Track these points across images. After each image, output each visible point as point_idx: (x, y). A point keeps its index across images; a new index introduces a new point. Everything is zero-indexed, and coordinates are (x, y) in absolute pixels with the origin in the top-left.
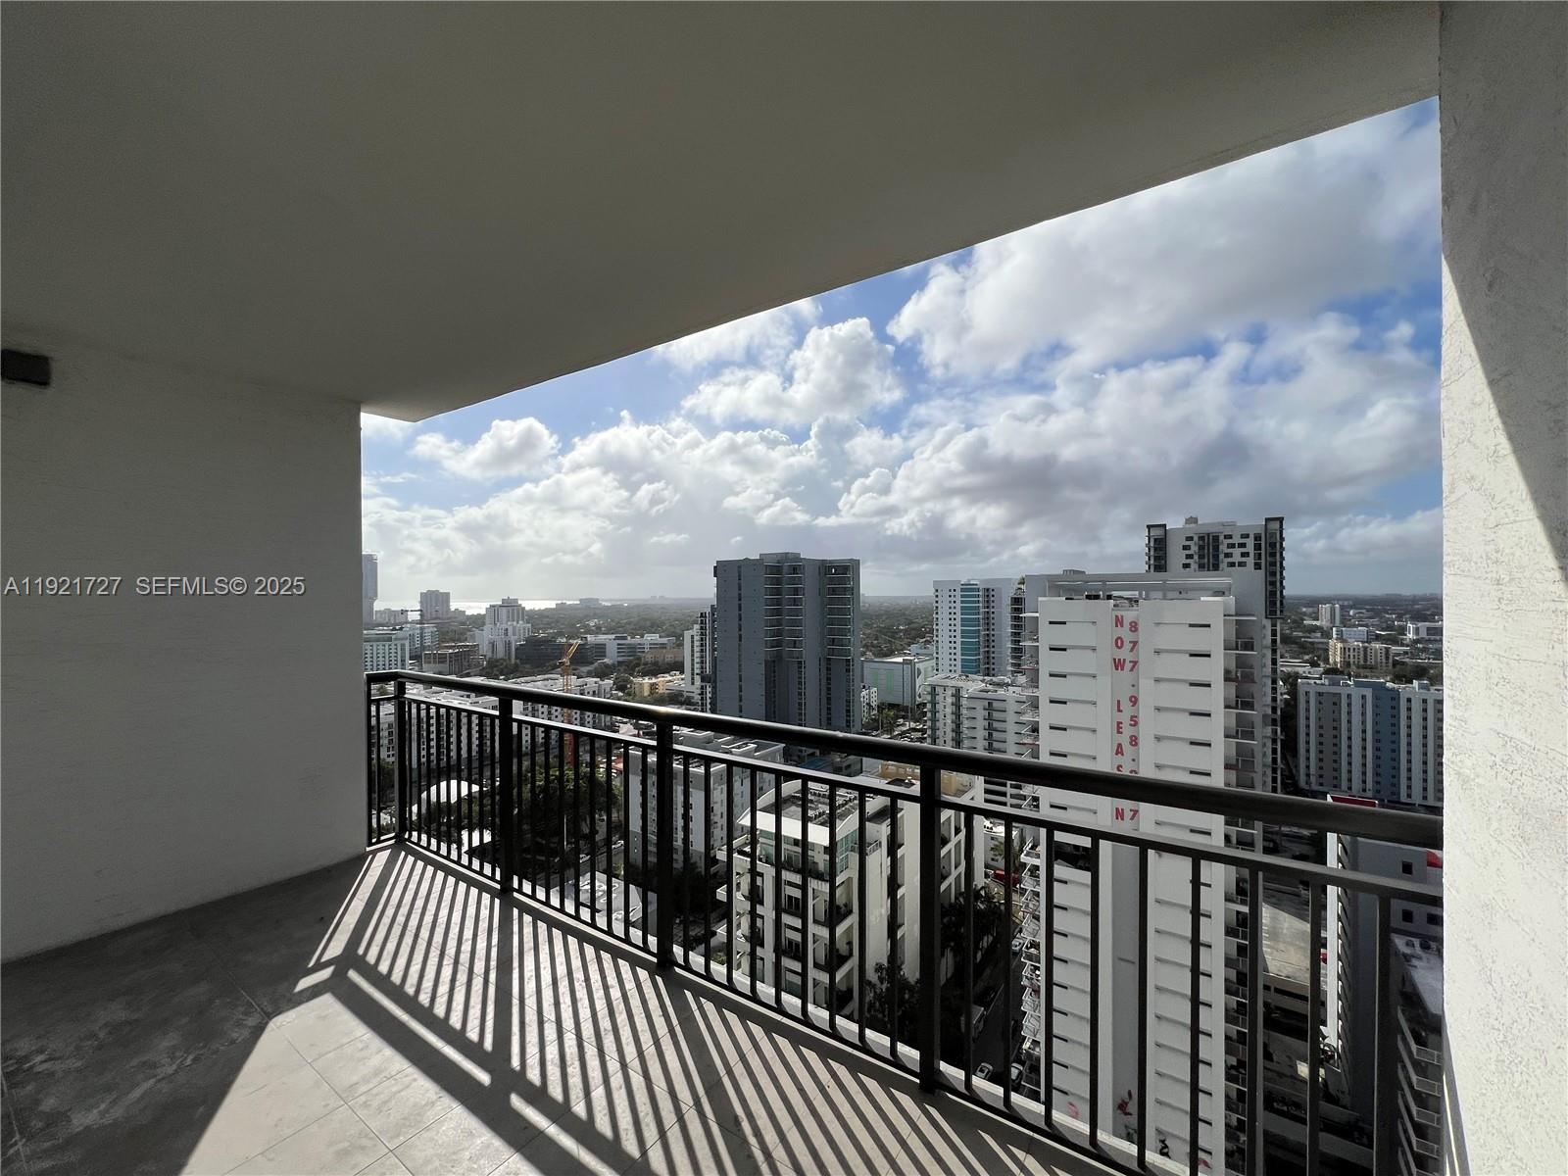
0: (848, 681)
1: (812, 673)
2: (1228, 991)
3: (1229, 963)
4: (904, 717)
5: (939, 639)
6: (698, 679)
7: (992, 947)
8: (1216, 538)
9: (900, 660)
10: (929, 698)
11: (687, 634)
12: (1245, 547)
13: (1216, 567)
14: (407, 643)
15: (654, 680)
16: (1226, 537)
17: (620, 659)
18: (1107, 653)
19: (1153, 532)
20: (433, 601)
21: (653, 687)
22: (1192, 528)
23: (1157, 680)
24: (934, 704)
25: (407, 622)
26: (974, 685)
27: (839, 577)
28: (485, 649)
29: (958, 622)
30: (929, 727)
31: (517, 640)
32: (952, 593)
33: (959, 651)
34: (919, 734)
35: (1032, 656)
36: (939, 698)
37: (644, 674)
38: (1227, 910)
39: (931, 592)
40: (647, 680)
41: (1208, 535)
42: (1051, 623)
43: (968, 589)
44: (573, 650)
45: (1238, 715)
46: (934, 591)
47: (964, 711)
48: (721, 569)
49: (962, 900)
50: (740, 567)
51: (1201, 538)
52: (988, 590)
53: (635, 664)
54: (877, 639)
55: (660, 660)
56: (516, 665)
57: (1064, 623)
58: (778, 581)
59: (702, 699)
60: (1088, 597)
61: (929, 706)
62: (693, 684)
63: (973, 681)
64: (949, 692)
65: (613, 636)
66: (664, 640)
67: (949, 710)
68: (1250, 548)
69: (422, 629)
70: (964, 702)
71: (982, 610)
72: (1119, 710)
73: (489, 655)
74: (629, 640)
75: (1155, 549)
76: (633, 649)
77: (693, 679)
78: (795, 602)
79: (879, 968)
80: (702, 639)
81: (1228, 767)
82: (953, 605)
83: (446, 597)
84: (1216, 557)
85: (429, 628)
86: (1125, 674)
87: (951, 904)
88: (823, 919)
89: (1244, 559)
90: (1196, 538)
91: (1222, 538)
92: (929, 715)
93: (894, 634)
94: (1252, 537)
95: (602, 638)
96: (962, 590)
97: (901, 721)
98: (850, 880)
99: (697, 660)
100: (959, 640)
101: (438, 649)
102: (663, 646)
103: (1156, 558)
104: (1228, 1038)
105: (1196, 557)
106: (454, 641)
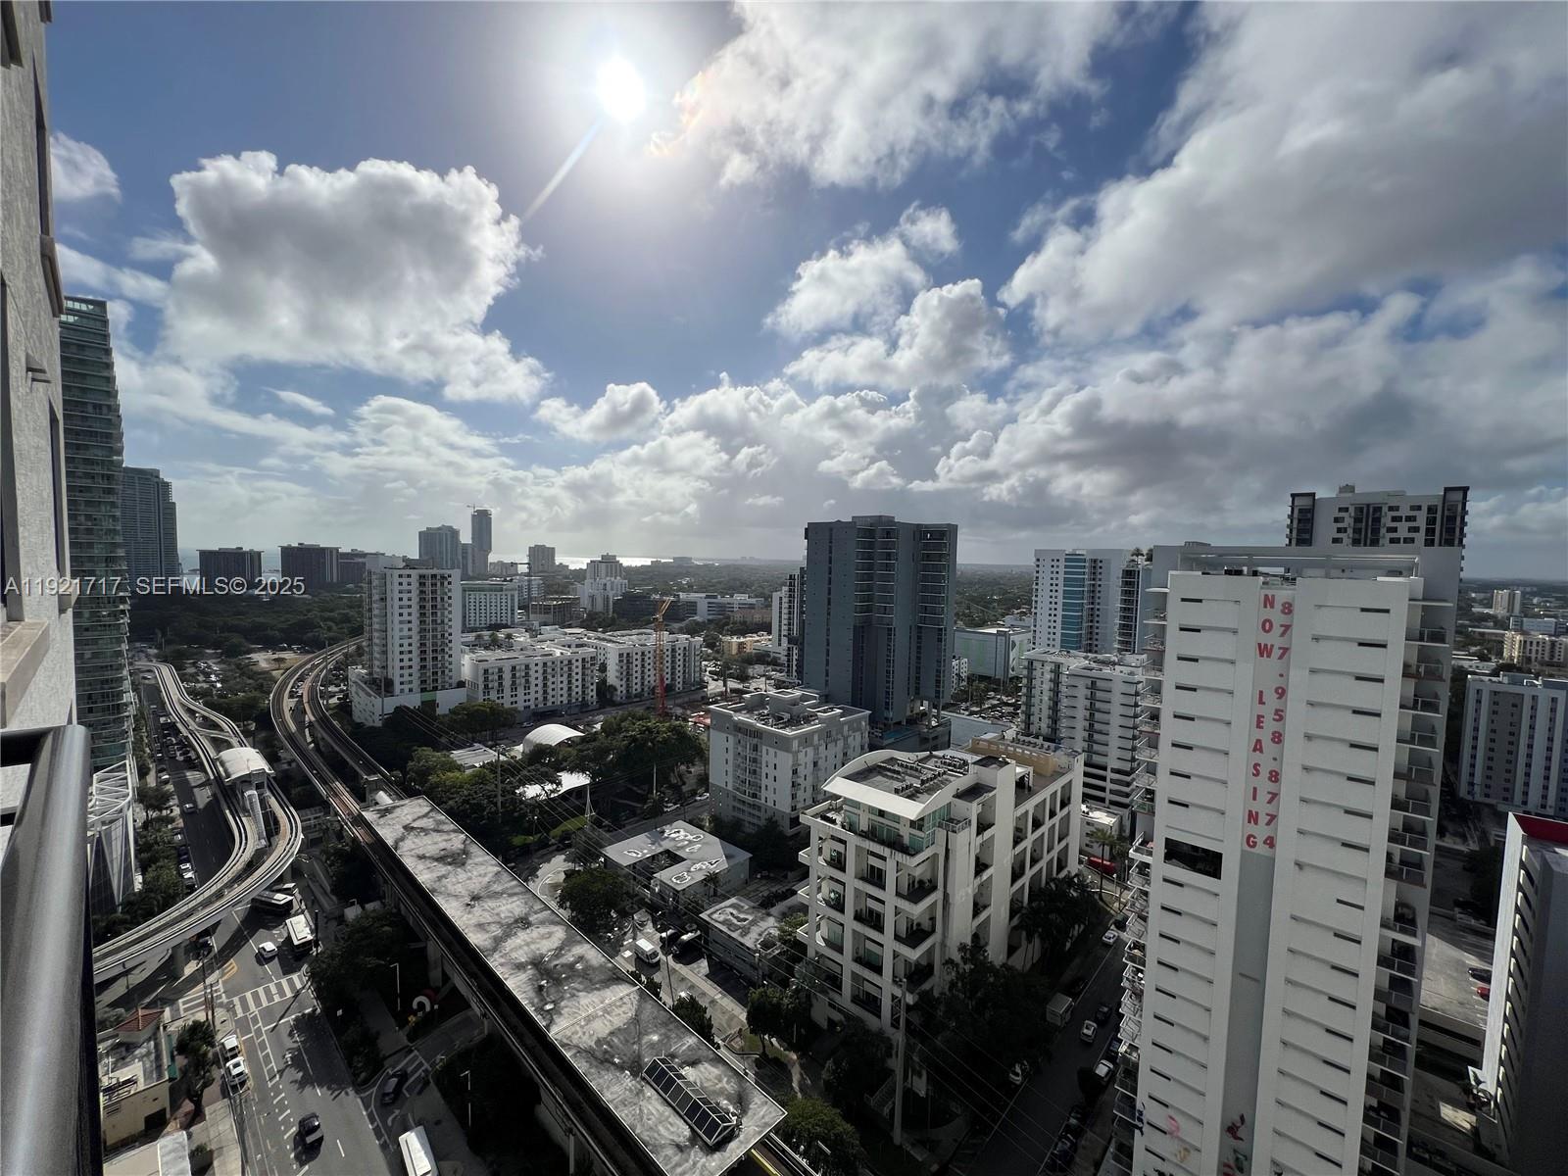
0: (939, 650)
1: (902, 641)
2: (1375, 1026)
3: (1379, 995)
4: (994, 690)
5: (1038, 611)
6: (785, 641)
7: (1082, 936)
8: (1378, 509)
9: (994, 631)
10: (1025, 672)
11: (776, 596)
12: (1415, 520)
13: (1375, 542)
14: (516, 593)
15: (742, 640)
16: (1391, 509)
17: (710, 617)
18: (1253, 636)
19: (1299, 502)
20: (541, 555)
21: (741, 645)
22: (1347, 499)
23: (1313, 671)
24: (1030, 679)
25: (517, 574)
26: (1076, 662)
27: (935, 542)
28: (585, 602)
29: (1060, 594)
30: (1024, 703)
31: (615, 595)
32: (1055, 563)
33: (1059, 625)
34: (1011, 709)
35: (1155, 636)
36: (1037, 673)
37: (733, 633)
38: (1381, 937)
39: (1032, 562)
40: (735, 639)
41: (1368, 506)
42: (1183, 600)
43: (1073, 559)
44: (665, 606)
45: (1415, 717)
46: (1034, 559)
47: (1063, 689)
48: (813, 532)
49: (1053, 886)
50: (831, 530)
51: (1359, 509)
52: (1095, 561)
53: (724, 622)
54: (969, 608)
55: (748, 620)
56: (613, 619)
57: (1200, 601)
58: (871, 545)
59: (788, 661)
60: (1228, 572)
61: (1025, 681)
62: (780, 645)
63: (1075, 657)
64: (1048, 668)
65: (704, 595)
66: (753, 601)
67: (1047, 686)
68: (1421, 522)
69: (529, 581)
70: (1064, 679)
71: (1087, 583)
72: (1261, 702)
73: (589, 608)
74: (719, 599)
75: (1299, 521)
76: (722, 608)
77: (780, 640)
78: (888, 567)
79: (962, 948)
80: (790, 602)
81: (1397, 775)
82: (1054, 576)
83: (552, 551)
84: (1376, 531)
85: (536, 580)
86: (1272, 663)
87: (1040, 888)
88: (905, 892)
89: (1411, 535)
90: (1352, 510)
91: (1385, 509)
92: (1024, 690)
93: (987, 604)
94: (1425, 509)
95: (693, 596)
96: (1066, 560)
97: (992, 693)
98: (935, 856)
99: (784, 622)
100: (1060, 613)
101: (545, 599)
102: (752, 606)
103: (1299, 531)
104: (1370, 1077)
105: (1350, 531)
106: (557, 593)
